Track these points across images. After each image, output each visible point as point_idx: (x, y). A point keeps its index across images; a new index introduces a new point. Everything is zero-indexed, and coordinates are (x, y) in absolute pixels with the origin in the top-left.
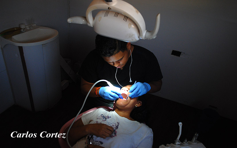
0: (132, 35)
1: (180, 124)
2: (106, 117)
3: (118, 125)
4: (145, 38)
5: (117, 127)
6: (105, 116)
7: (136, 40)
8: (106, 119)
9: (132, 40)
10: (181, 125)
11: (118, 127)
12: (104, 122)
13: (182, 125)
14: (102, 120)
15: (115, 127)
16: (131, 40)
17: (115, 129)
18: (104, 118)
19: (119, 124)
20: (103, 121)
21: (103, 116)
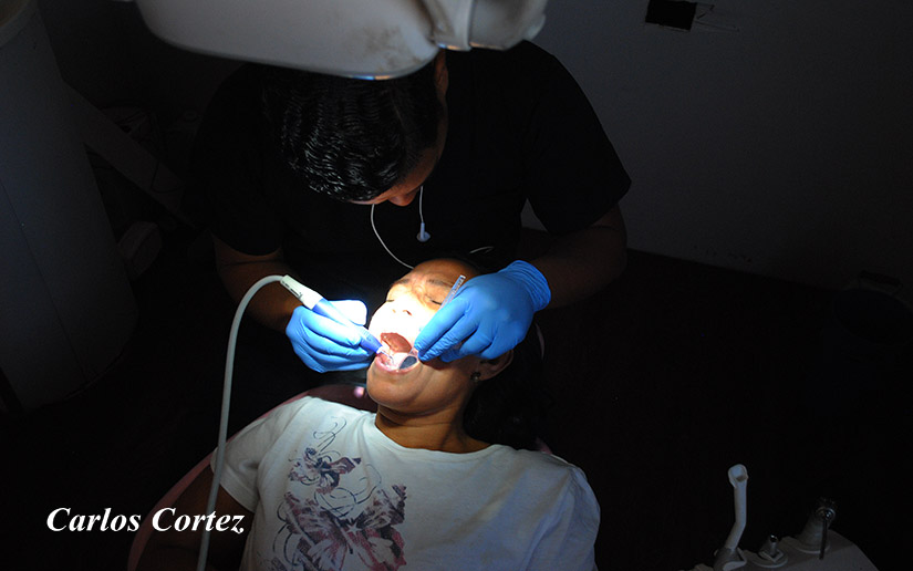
0: (387, 35)
1: (737, 473)
2: (334, 468)
3: (401, 504)
4: (470, 38)
5: (398, 513)
6: (326, 460)
7: (415, 59)
8: (336, 477)
9: (392, 62)
10: (740, 479)
11: (402, 515)
12: (327, 496)
13: (745, 481)
14: (315, 487)
15: (386, 508)
16: (385, 66)
17: (388, 521)
18: (323, 474)
19: (403, 496)
20: (323, 491)
21: (315, 460)
